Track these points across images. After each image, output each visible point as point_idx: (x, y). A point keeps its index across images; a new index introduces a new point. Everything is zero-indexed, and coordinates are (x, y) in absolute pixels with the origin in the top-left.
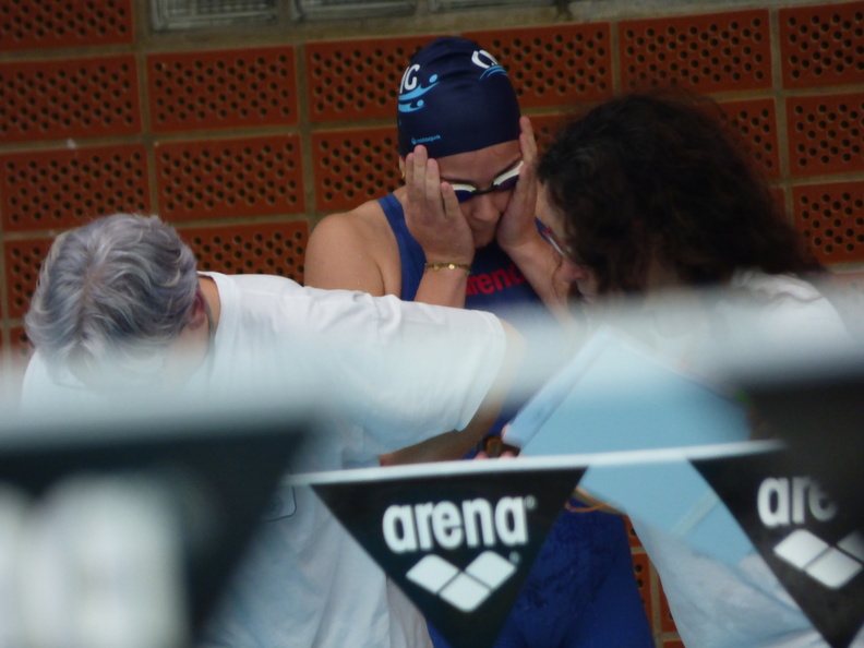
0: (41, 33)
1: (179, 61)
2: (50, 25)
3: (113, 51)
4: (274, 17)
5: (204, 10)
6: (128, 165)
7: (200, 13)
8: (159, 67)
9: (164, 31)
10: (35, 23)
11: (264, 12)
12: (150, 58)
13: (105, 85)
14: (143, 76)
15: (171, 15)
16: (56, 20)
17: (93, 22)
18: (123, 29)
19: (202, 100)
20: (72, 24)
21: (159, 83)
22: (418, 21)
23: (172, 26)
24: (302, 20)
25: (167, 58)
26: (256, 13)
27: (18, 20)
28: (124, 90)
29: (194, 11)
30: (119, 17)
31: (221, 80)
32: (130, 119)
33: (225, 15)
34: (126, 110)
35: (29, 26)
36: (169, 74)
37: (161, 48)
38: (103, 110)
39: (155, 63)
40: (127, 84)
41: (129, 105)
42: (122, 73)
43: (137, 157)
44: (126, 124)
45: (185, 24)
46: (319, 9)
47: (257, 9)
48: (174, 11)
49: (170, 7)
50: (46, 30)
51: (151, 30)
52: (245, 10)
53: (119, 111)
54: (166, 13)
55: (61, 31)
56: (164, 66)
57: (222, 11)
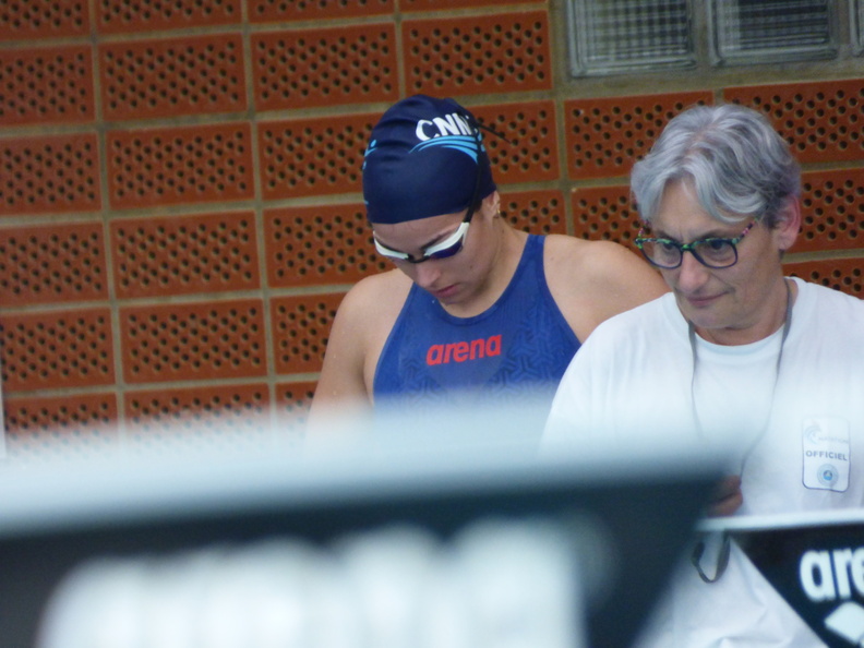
0: (461, 80)
1: (597, 108)
2: (469, 72)
3: (532, 98)
4: (694, 62)
5: (623, 56)
6: (546, 211)
7: (618, 59)
8: (577, 113)
9: (582, 77)
10: (456, 70)
11: (683, 57)
12: (568, 104)
13: (523, 131)
14: (560, 122)
15: (589, 61)
16: (476, 67)
17: (511, 69)
18: (541, 75)
19: (620, 146)
20: (491, 71)
21: (577, 129)
22: (840, 64)
23: (590, 72)
24: (721, 65)
25: (586, 104)
26: (675, 59)
27: (439, 67)
28: (543, 136)
29: (612, 57)
30: (538, 64)
31: (639, 126)
32: (547, 165)
33: (644, 61)
34: (544, 156)
35: (449, 73)
36: (587, 120)
37: (580, 94)
38: (522, 156)
39: (573, 109)
40: (545, 130)
41: (547, 151)
42: (541, 119)
43: (555, 202)
44: (545, 170)
45: (604, 71)
46: (740, 54)
47: (677, 55)
48: (593, 58)
49: (589, 55)
50: (465, 76)
51: (570, 76)
52: (664, 55)
53: (537, 157)
54: (585, 59)
55: (480, 78)
56: (582, 112)
57: (641, 57)
